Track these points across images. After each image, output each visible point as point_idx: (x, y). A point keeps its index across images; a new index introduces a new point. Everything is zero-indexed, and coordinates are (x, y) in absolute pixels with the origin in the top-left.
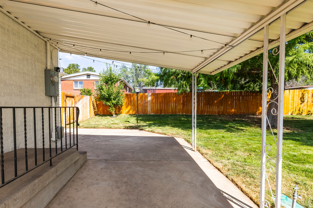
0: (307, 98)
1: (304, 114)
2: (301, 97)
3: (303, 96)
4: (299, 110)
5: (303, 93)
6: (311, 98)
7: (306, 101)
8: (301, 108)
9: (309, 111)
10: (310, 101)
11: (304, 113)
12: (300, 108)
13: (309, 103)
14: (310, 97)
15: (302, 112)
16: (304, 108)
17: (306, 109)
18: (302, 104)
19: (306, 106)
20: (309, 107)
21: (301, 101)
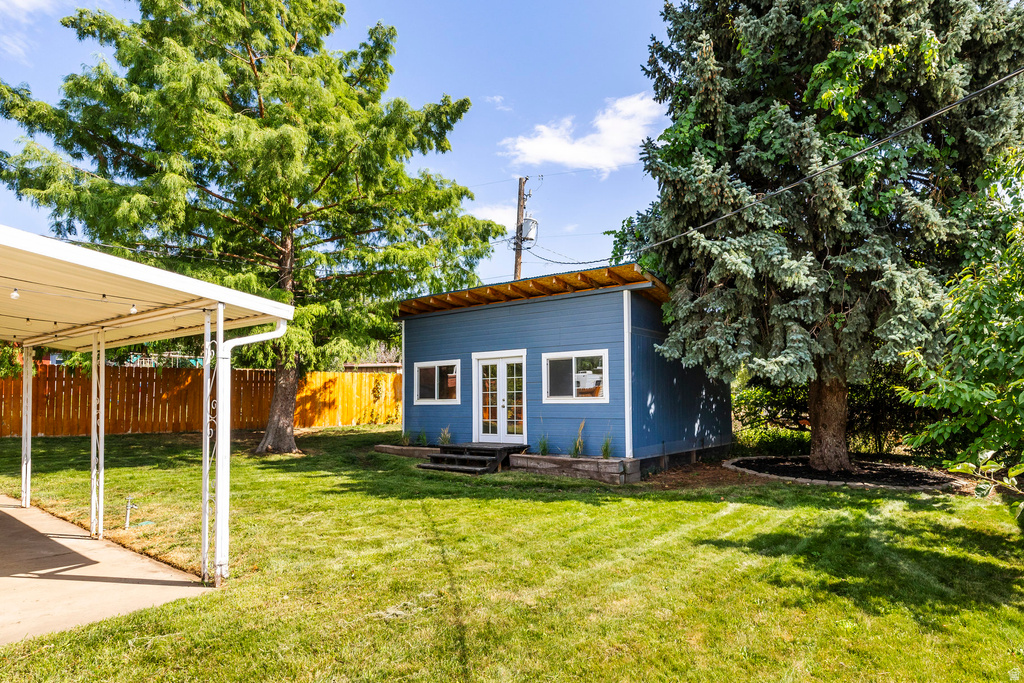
0: (384, 390)
1: (381, 422)
2: (374, 388)
3: (377, 386)
4: (372, 415)
5: (376, 380)
6: (392, 391)
7: (383, 396)
8: (375, 411)
9: (389, 417)
10: (390, 395)
11: (380, 420)
12: (373, 410)
13: (387, 400)
14: (390, 389)
15: (376, 419)
16: (380, 410)
17: (383, 412)
19: (383, 406)
20: (388, 410)
21: (375, 396)
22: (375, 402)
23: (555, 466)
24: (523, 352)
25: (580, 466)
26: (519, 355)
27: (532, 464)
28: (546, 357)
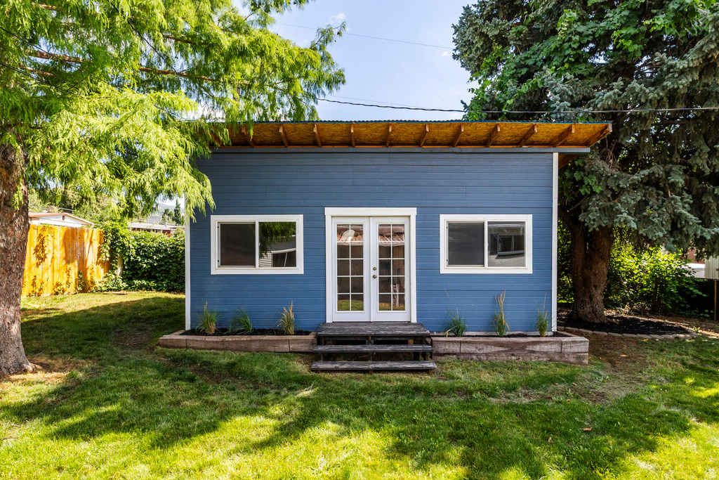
0: (51, 248)
1: (47, 293)
2: (37, 246)
3: (42, 242)
4: (34, 284)
5: (40, 235)
6: (60, 250)
7: (49, 257)
8: (38, 278)
9: (58, 285)
10: (58, 256)
11: (45, 290)
12: (36, 276)
13: (55, 261)
14: (59, 247)
15: (41, 289)
16: (46, 276)
17: (50, 279)
18: (40, 266)
19: (50, 271)
20: (56, 274)
21: (38, 257)
22: (38, 265)
23: (501, 349)
24: (412, 212)
25: (537, 348)
26: (406, 215)
27: (465, 348)
28: (445, 220)
